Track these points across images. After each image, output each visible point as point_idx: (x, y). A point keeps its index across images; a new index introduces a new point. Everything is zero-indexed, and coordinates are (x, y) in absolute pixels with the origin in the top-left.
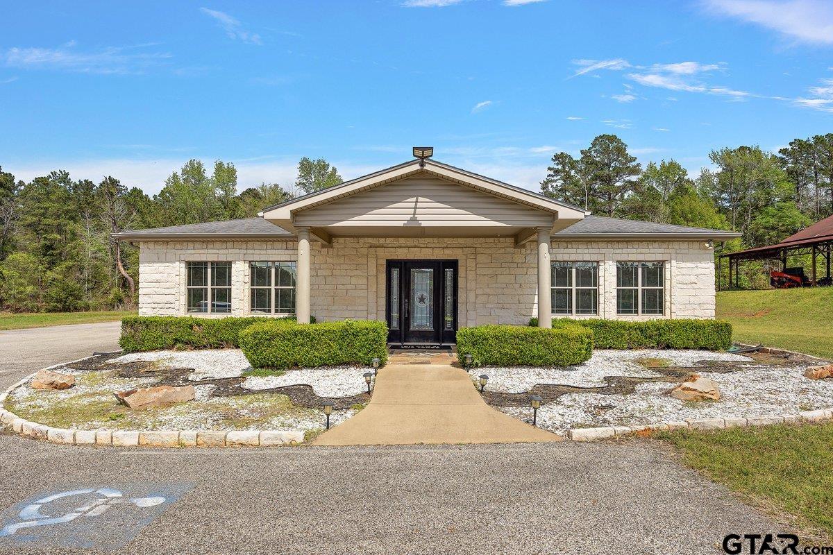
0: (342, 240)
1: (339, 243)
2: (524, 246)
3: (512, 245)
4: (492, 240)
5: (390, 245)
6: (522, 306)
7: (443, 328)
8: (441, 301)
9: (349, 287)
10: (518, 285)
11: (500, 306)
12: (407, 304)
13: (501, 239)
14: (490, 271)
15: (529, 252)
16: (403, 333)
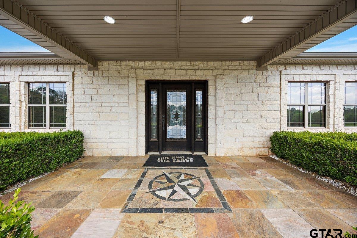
0: (106, 63)
1: (104, 66)
2: (266, 69)
3: (255, 67)
4: (237, 63)
5: (148, 68)
6: (263, 120)
7: (195, 139)
8: (193, 117)
9: (112, 104)
10: (260, 103)
11: (245, 120)
12: (164, 120)
13: (246, 62)
14: (237, 90)
15: (269, 73)
16: (161, 144)
